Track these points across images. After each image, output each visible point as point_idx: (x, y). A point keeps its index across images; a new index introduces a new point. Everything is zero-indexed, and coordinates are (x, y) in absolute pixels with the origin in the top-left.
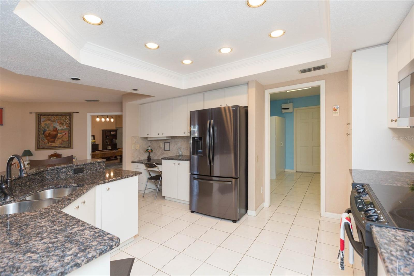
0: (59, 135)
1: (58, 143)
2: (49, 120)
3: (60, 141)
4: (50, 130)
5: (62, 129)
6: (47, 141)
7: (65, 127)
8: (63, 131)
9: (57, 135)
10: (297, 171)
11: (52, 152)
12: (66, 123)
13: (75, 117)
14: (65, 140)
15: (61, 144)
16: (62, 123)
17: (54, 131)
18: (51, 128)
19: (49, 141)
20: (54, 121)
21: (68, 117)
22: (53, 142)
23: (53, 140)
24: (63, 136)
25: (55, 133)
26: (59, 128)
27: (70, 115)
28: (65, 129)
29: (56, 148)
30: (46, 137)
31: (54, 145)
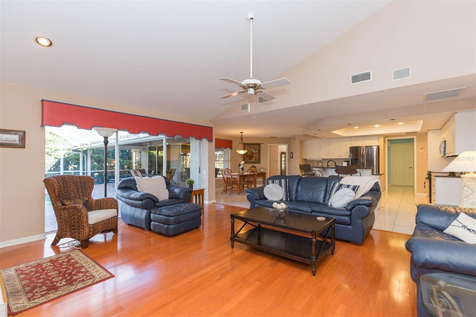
0: (254, 156)
1: (254, 160)
2: (249, 147)
3: (254, 159)
4: (249, 153)
5: (255, 153)
6: (248, 159)
7: (257, 151)
8: (256, 154)
9: (253, 155)
10: (393, 184)
11: (252, 165)
12: (257, 150)
13: (262, 145)
14: (257, 159)
15: (255, 161)
16: (255, 149)
17: (251, 153)
18: (250, 152)
19: (249, 159)
20: (251, 148)
21: (258, 146)
22: (251, 159)
23: (251, 158)
24: (256, 156)
25: (252, 154)
26: (254, 152)
27: (259, 145)
28: (257, 153)
29: (252, 163)
30: (248, 156)
31: (251, 161)
